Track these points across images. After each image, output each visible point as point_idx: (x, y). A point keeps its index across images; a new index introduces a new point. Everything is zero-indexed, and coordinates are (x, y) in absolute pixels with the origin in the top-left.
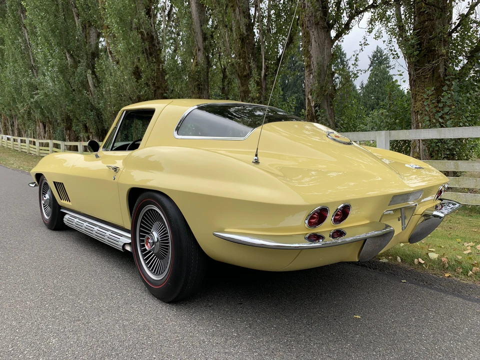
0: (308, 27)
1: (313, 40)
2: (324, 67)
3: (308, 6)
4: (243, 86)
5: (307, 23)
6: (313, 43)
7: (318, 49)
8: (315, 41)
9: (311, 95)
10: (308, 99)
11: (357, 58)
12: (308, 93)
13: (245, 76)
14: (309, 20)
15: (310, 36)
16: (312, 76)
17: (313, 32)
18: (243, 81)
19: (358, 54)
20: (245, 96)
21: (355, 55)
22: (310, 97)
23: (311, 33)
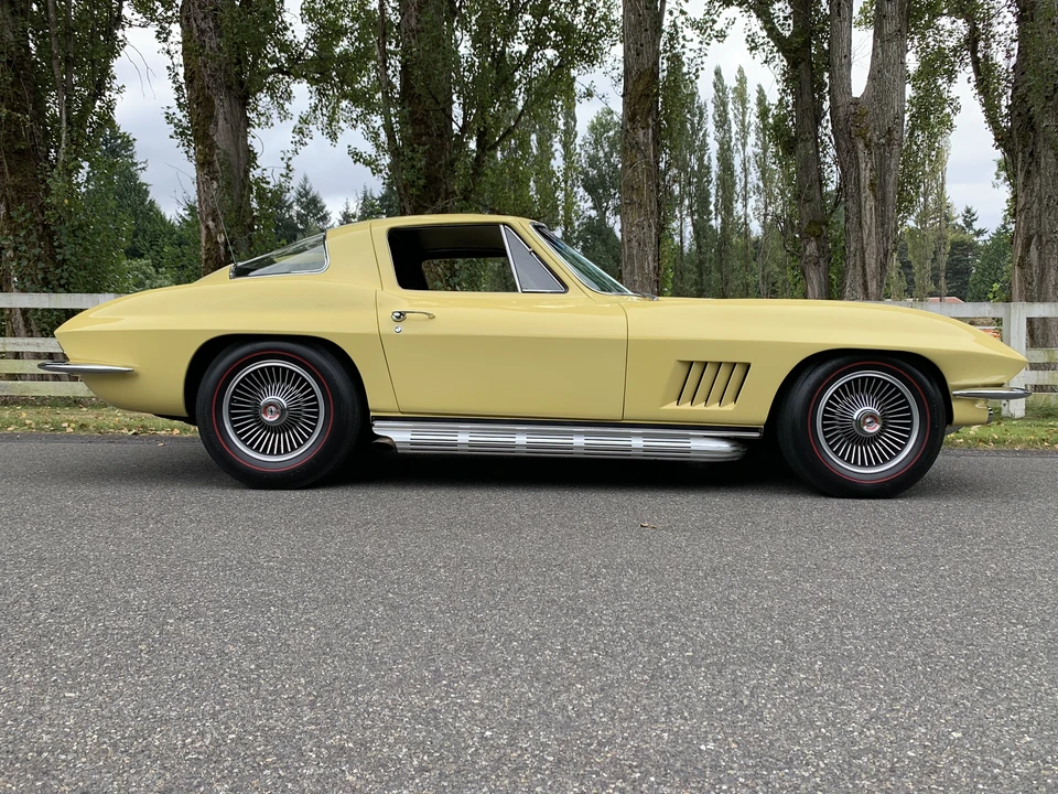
0: (209, 88)
1: (221, 117)
2: (239, 170)
3: (210, 47)
4: (11, 174)
5: (207, 79)
6: (221, 122)
7: (231, 136)
8: (226, 119)
9: (213, 220)
10: (207, 227)
11: (288, 166)
12: (207, 216)
13: (20, 153)
14: (213, 76)
15: (213, 106)
16: (215, 185)
17: (221, 100)
18: (13, 163)
19: (290, 159)
20: (19, 198)
21: (286, 160)
22: (211, 223)
23: (217, 102)
